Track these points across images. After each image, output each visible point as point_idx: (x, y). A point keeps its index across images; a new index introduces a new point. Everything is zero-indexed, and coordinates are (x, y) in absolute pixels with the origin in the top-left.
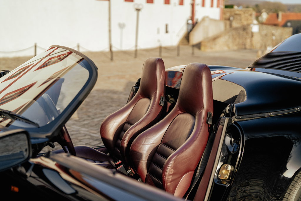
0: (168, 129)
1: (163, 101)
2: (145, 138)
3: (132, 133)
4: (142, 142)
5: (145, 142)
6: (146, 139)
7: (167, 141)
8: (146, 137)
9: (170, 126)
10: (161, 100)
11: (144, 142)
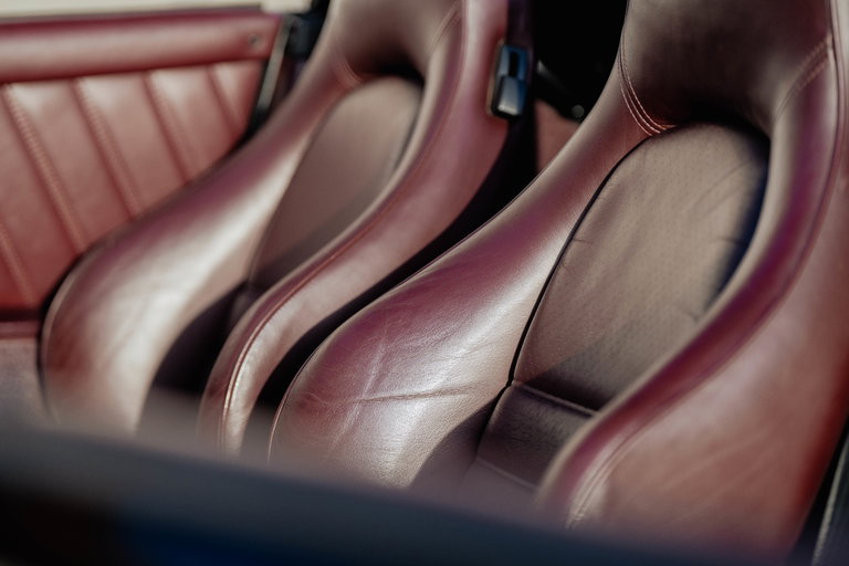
0: (561, 272)
1: (521, 76)
2: (381, 350)
3: (286, 333)
4: (361, 383)
5: (386, 382)
6: (387, 358)
7: (551, 359)
8: (391, 339)
9: (574, 245)
10: (504, 70)
11: (379, 380)
